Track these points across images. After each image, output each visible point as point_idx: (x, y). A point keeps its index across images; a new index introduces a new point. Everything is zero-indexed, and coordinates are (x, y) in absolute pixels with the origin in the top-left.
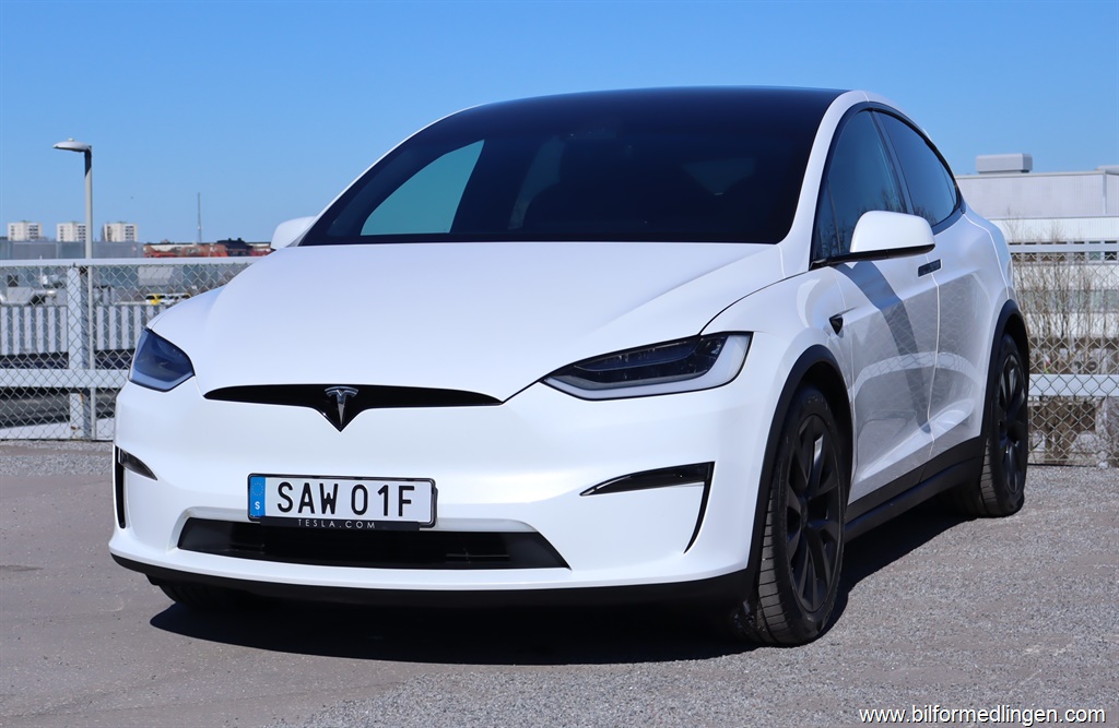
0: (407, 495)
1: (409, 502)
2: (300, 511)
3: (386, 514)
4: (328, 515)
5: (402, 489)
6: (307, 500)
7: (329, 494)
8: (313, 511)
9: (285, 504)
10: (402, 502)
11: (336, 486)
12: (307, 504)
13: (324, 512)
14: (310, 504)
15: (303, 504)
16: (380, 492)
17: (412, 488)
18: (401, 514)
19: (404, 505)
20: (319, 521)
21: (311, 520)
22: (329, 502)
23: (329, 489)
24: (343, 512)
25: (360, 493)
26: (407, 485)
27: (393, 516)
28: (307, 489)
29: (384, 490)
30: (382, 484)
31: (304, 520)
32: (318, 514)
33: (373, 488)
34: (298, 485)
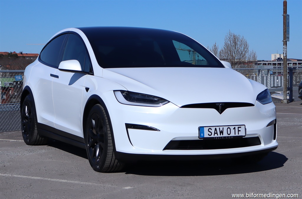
0: (240, 129)
1: (240, 131)
2: (214, 135)
3: (235, 134)
4: (222, 136)
5: (238, 128)
6: (216, 132)
7: (221, 130)
8: (218, 135)
9: (210, 134)
10: (239, 131)
11: (223, 128)
12: (216, 133)
13: (220, 135)
14: (217, 133)
15: (215, 133)
16: (233, 129)
17: (240, 127)
18: (238, 134)
19: (239, 132)
20: (219, 137)
22: (222, 132)
23: (221, 129)
24: (225, 134)
25: (229, 129)
26: (239, 126)
27: (237, 135)
28: (216, 129)
29: (234, 128)
31: (215, 137)
32: (219, 136)
33: (232, 128)
34: (213, 129)
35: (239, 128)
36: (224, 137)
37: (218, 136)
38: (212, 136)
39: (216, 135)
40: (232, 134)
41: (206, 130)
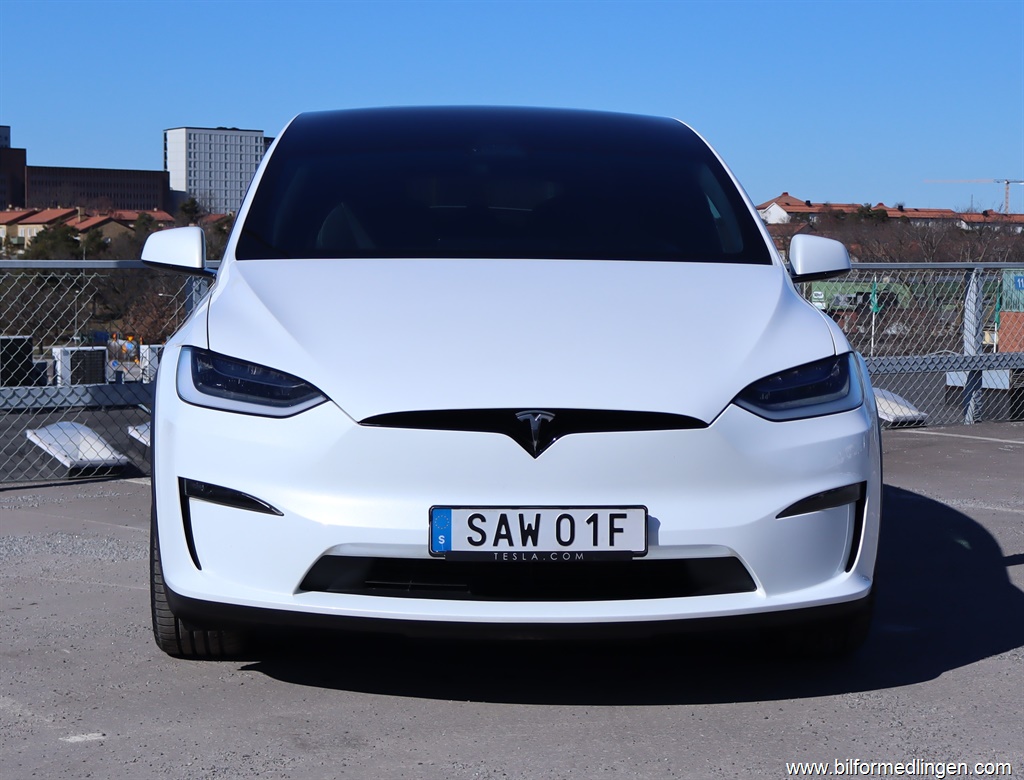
0: (618, 523)
1: (621, 530)
2: (496, 544)
3: (595, 543)
4: (530, 547)
5: (613, 517)
6: (503, 532)
7: (530, 525)
8: (511, 544)
9: (477, 537)
10: (613, 530)
11: (538, 516)
12: (503, 537)
13: (524, 544)
14: (508, 536)
15: (499, 536)
16: (589, 522)
17: (624, 516)
18: (612, 543)
19: (616, 535)
20: (519, 554)
21: (510, 554)
22: (530, 533)
23: (530, 519)
24: (547, 543)
25: (566, 523)
26: (618, 513)
27: (603, 546)
28: (503, 520)
29: (594, 519)
30: (591, 513)
31: (500, 554)
32: (518, 547)
33: (582, 517)
34: (493, 518)
35: (616, 520)
36: (537, 553)
37: (511, 549)
38: (488, 547)
39: (503, 545)
40: (583, 543)
41: (459, 520)
